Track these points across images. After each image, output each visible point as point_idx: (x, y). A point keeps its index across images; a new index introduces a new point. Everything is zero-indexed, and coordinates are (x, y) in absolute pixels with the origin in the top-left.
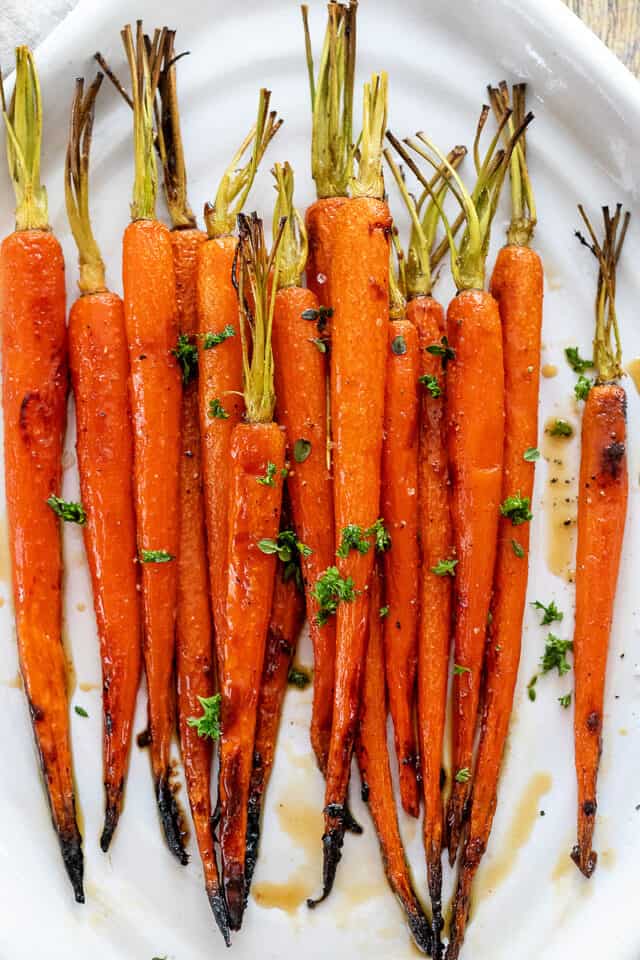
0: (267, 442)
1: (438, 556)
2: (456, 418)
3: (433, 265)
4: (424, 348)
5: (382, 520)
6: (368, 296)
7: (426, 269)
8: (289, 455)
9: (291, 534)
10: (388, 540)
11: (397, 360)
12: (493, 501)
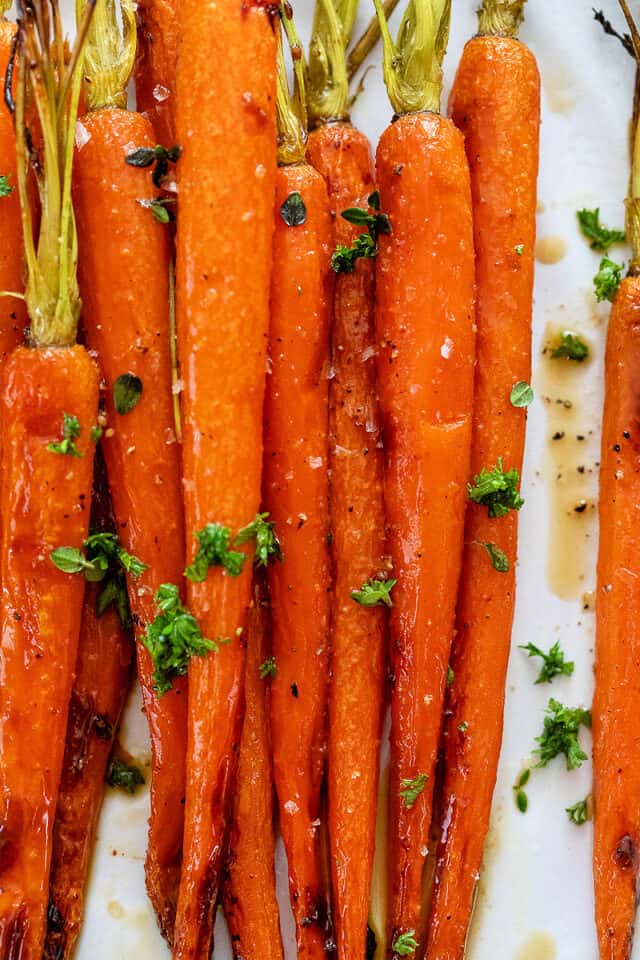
0: (66, 382)
1: (361, 571)
2: (393, 335)
3: (353, 68)
4: (338, 213)
5: (266, 514)
6: (241, 127)
7: (340, 74)
8: (104, 402)
9: (109, 539)
10: (275, 546)
11: (290, 237)
12: (457, 480)
